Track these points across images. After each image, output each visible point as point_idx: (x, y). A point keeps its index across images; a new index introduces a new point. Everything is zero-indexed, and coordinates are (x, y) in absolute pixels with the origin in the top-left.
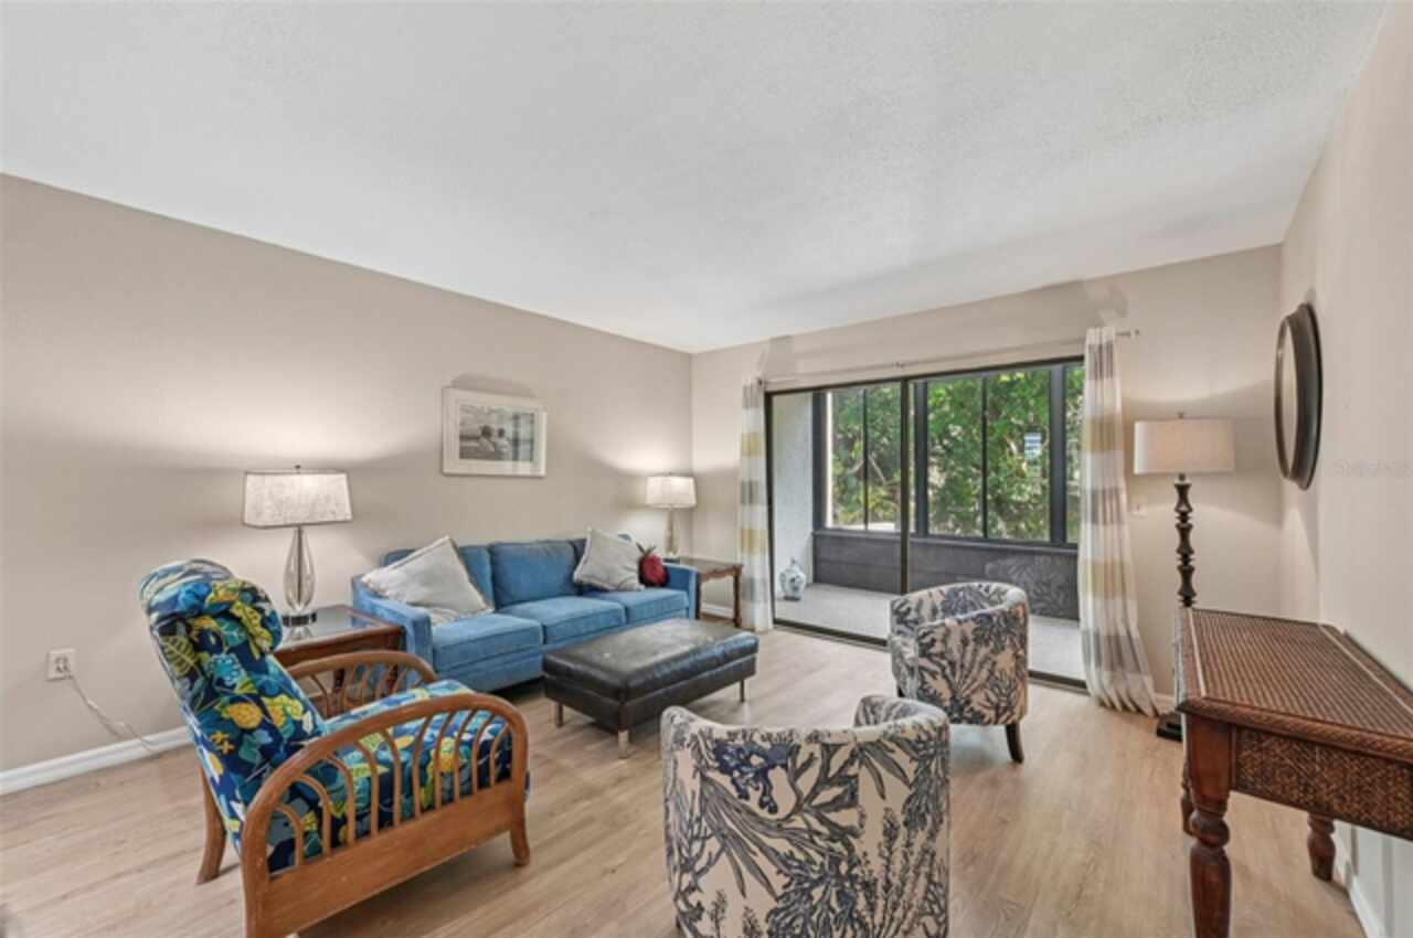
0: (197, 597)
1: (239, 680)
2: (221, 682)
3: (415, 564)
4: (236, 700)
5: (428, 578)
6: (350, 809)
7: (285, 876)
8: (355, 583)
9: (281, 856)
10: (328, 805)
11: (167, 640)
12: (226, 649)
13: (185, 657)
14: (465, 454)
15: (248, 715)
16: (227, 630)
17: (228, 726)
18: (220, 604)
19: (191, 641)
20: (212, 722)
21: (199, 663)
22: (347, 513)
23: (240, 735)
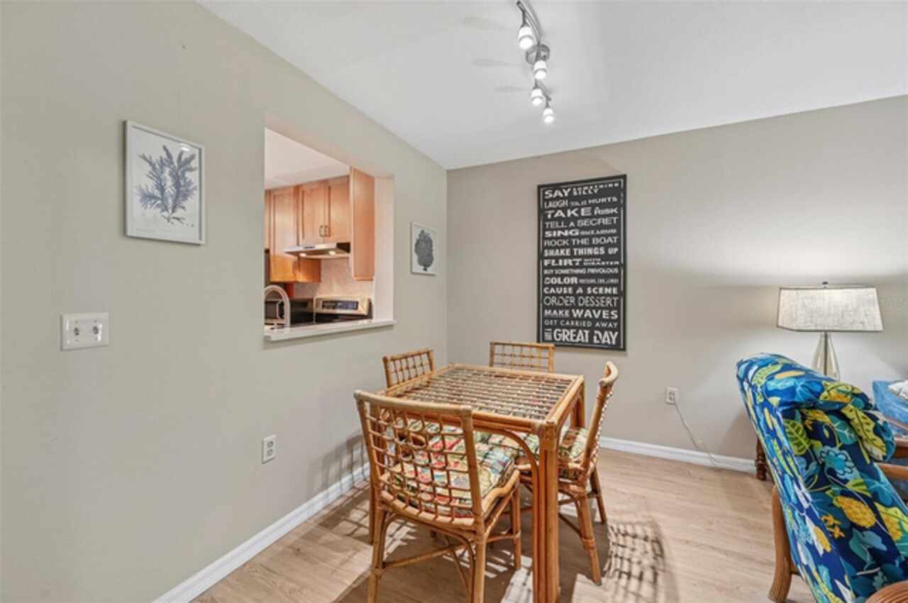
0: (812, 392)
1: (854, 479)
2: (832, 472)
4: (846, 494)
11: (788, 423)
12: (839, 445)
13: (802, 440)
15: (861, 514)
16: (838, 427)
17: (839, 514)
18: (834, 403)
19: (805, 428)
21: (811, 447)
22: (877, 324)
23: (851, 528)
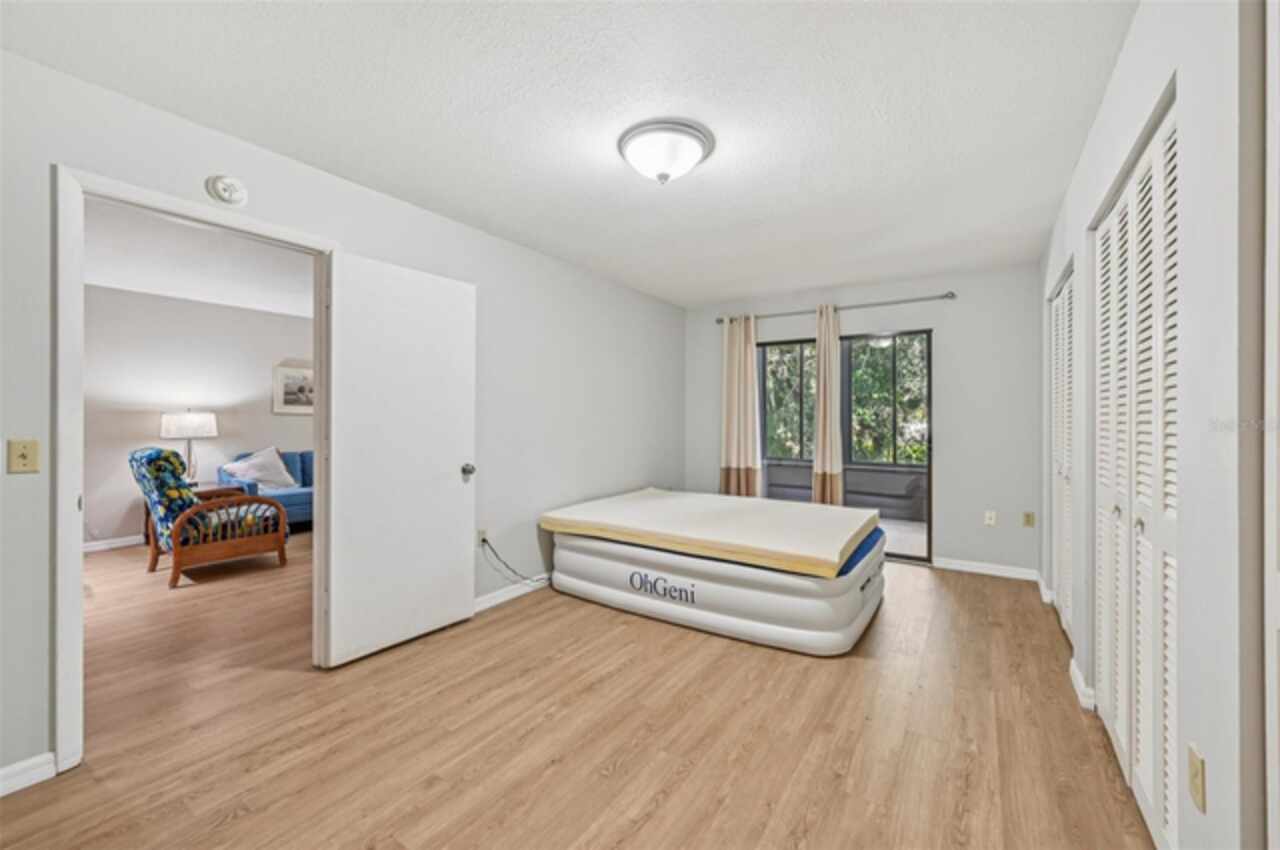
0: (157, 455)
1: (172, 482)
2: (166, 482)
3: (254, 460)
4: (170, 488)
5: (261, 468)
6: (210, 532)
7: (186, 548)
8: (220, 470)
9: (185, 542)
10: (202, 528)
11: (150, 467)
12: (168, 471)
13: (155, 473)
14: (287, 402)
15: (174, 494)
16: (168, 465)
17: (168, 496)
18: (165, 457)
19: (157, 468)
20: (162, 494)
21: (159, 475)
22: (214, 433)
23: (171, 501)
